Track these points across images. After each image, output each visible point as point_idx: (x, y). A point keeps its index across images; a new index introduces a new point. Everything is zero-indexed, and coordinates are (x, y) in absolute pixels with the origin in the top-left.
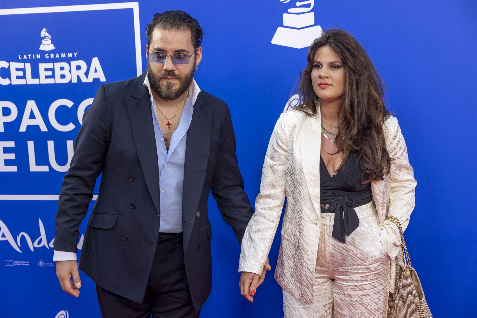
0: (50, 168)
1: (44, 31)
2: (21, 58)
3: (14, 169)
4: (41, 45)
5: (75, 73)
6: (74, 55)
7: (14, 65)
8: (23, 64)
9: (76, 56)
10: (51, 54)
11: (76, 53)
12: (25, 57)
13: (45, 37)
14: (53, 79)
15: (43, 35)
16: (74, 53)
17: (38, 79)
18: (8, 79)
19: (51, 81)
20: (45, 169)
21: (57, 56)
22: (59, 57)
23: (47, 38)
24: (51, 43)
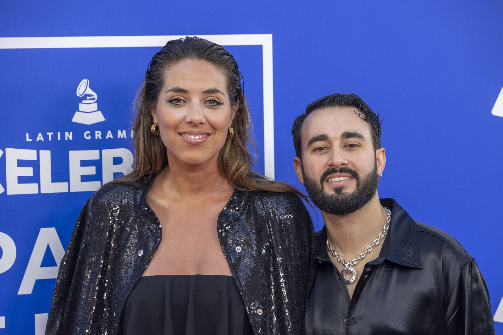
1: (84, 84)
2: (31, 140)
4: (77, 113)
7: (14, 155)
8: (35, 152)
10: (96, 132)
12: (40, 137)
13: (85, 97)
14: (99, 182)
15: (81, 93)
17: (67, 183)
21: (109, 136)
22: (112, 137)
23: (90, 99)
24: (96, 109)
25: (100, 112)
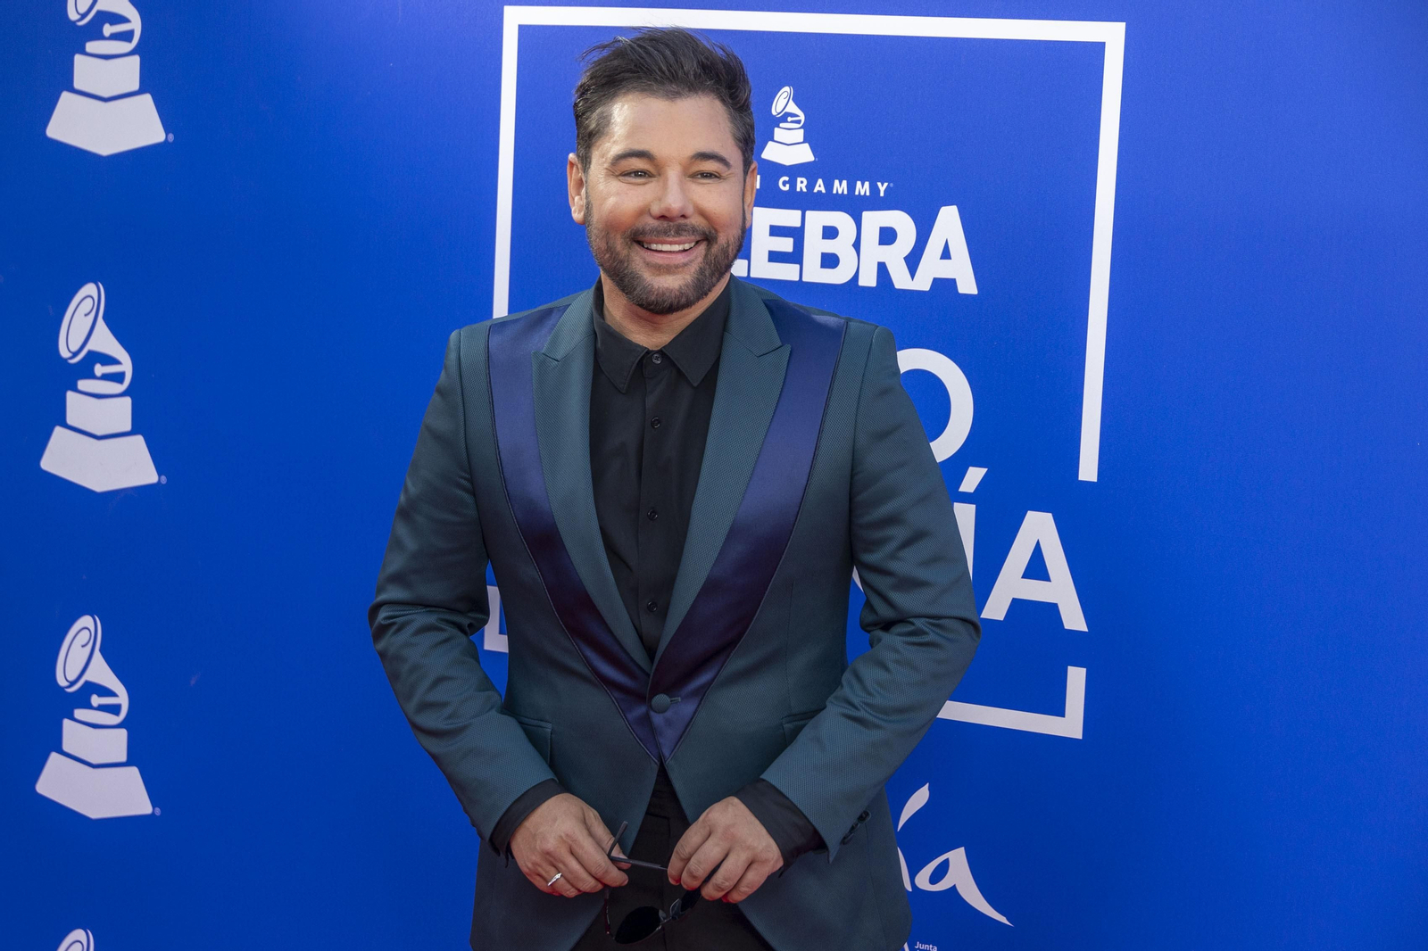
1: (785, 94)
4: (770, 143)
6: (879, 191)
9: (882, 194)
10: (799, 179)
11: (886, 184)
13: (785, 118)
14: (798, 266)
15: (779, 111)
16: (879, 184)
17: (746, 262)
21: (820, 189)
22: (824, 191)
23: (792, 122)
24: (802, 140)
25: (807, 145)
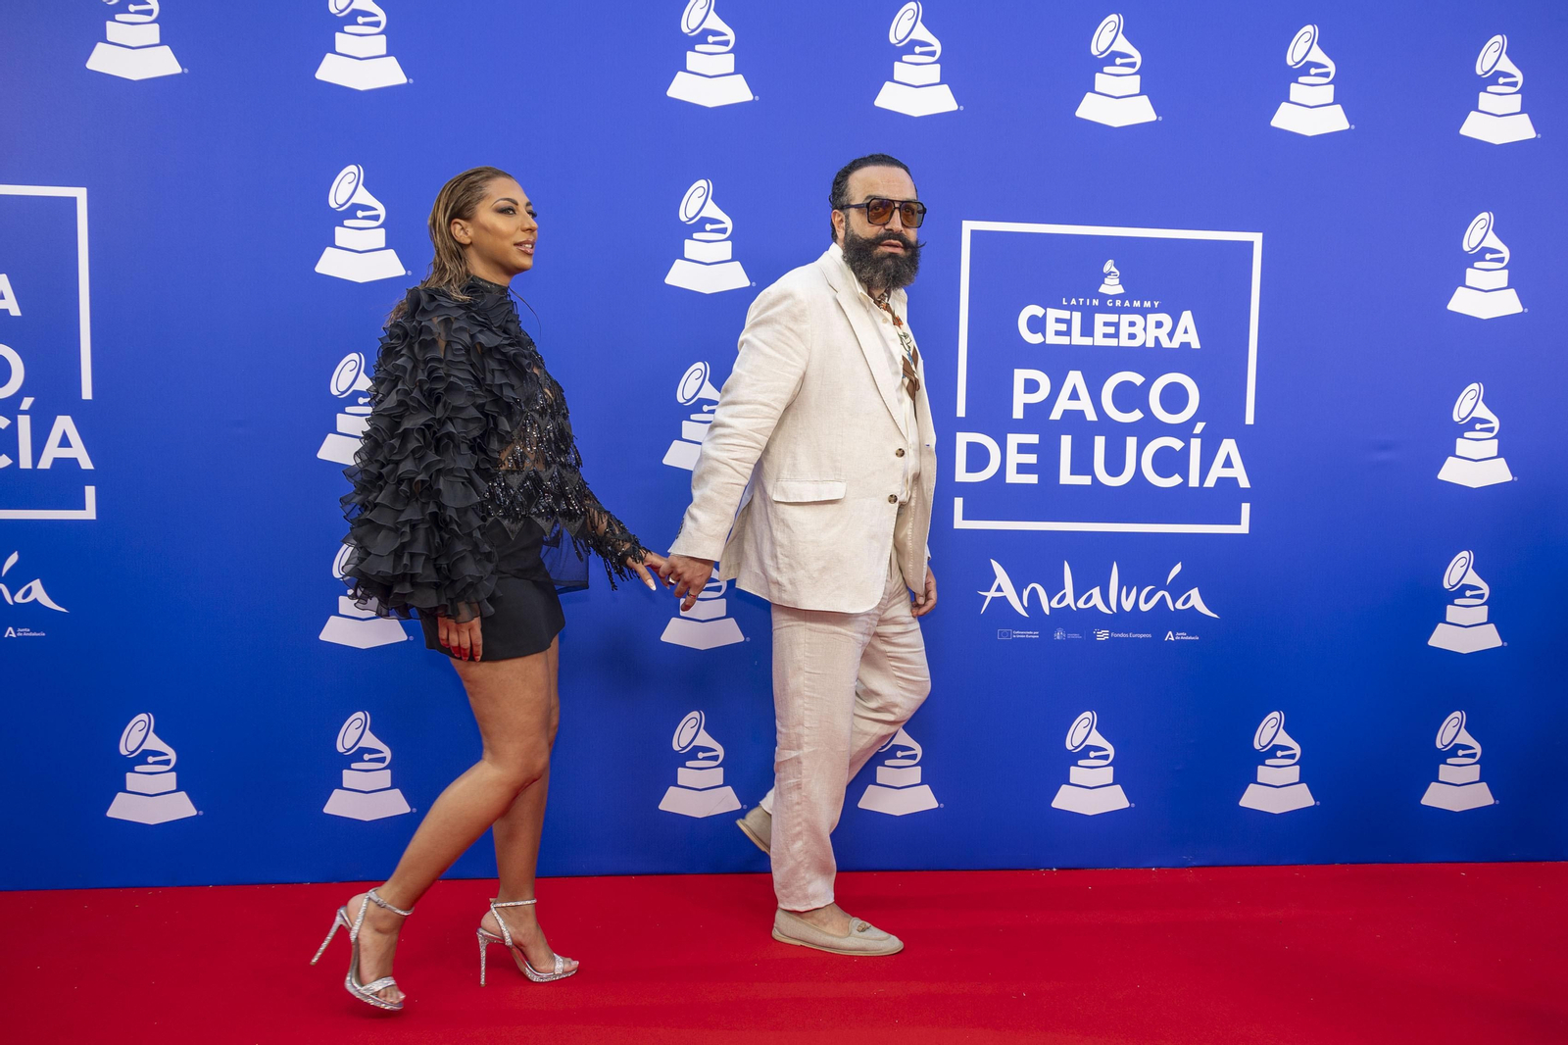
0: (1095, 479)
3: (1033, 479)
5: (1152, 332)
7: (1053, 314)
18: (1040, 334)
19: (1112, 342)
20: (1086, 480)
